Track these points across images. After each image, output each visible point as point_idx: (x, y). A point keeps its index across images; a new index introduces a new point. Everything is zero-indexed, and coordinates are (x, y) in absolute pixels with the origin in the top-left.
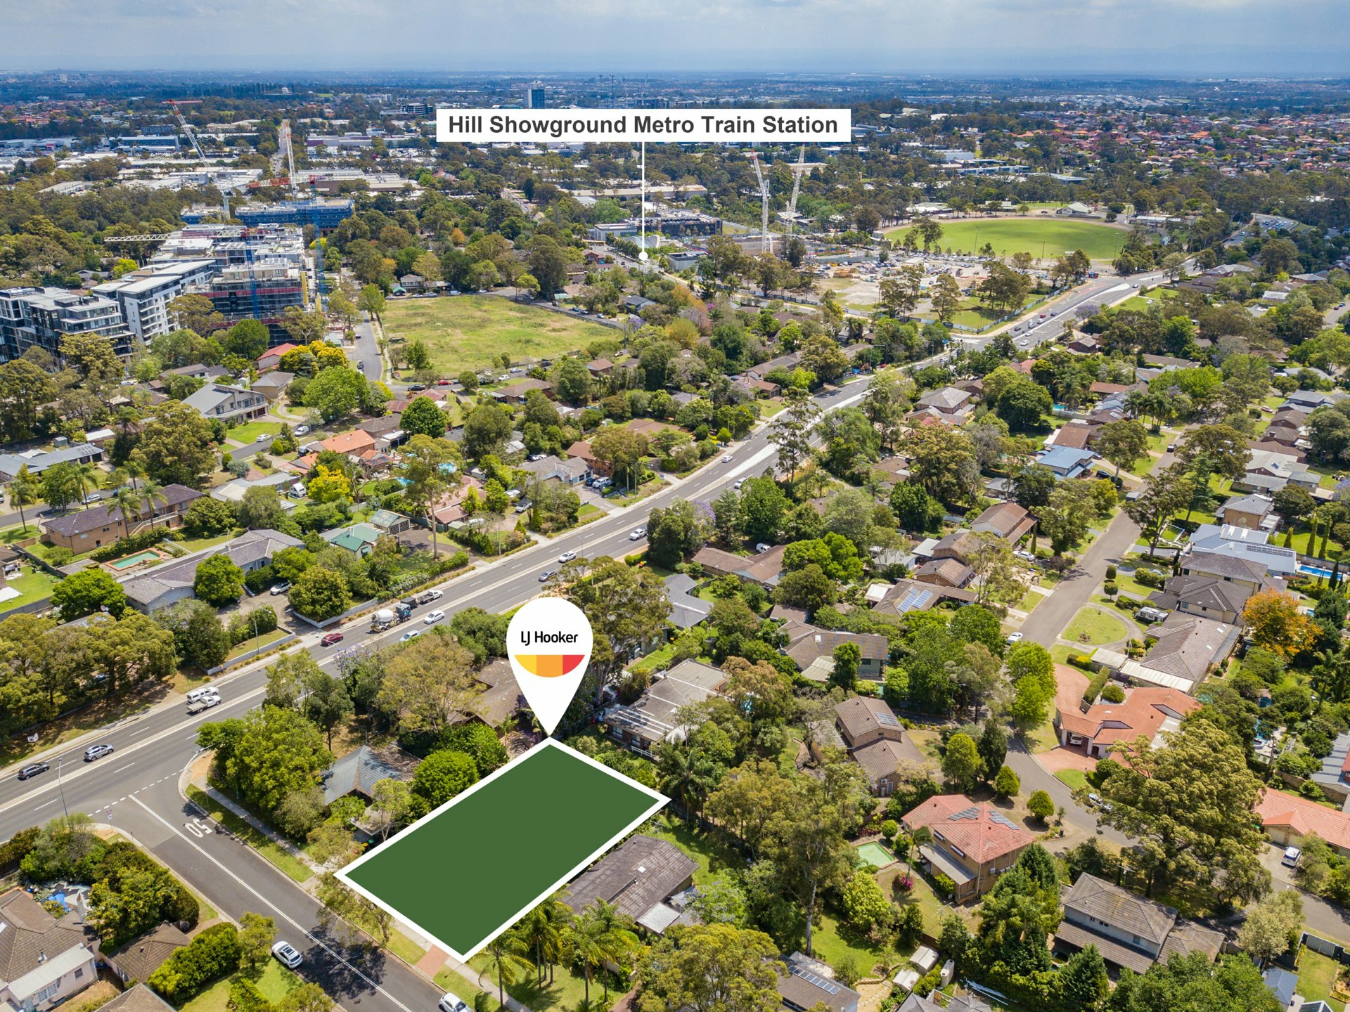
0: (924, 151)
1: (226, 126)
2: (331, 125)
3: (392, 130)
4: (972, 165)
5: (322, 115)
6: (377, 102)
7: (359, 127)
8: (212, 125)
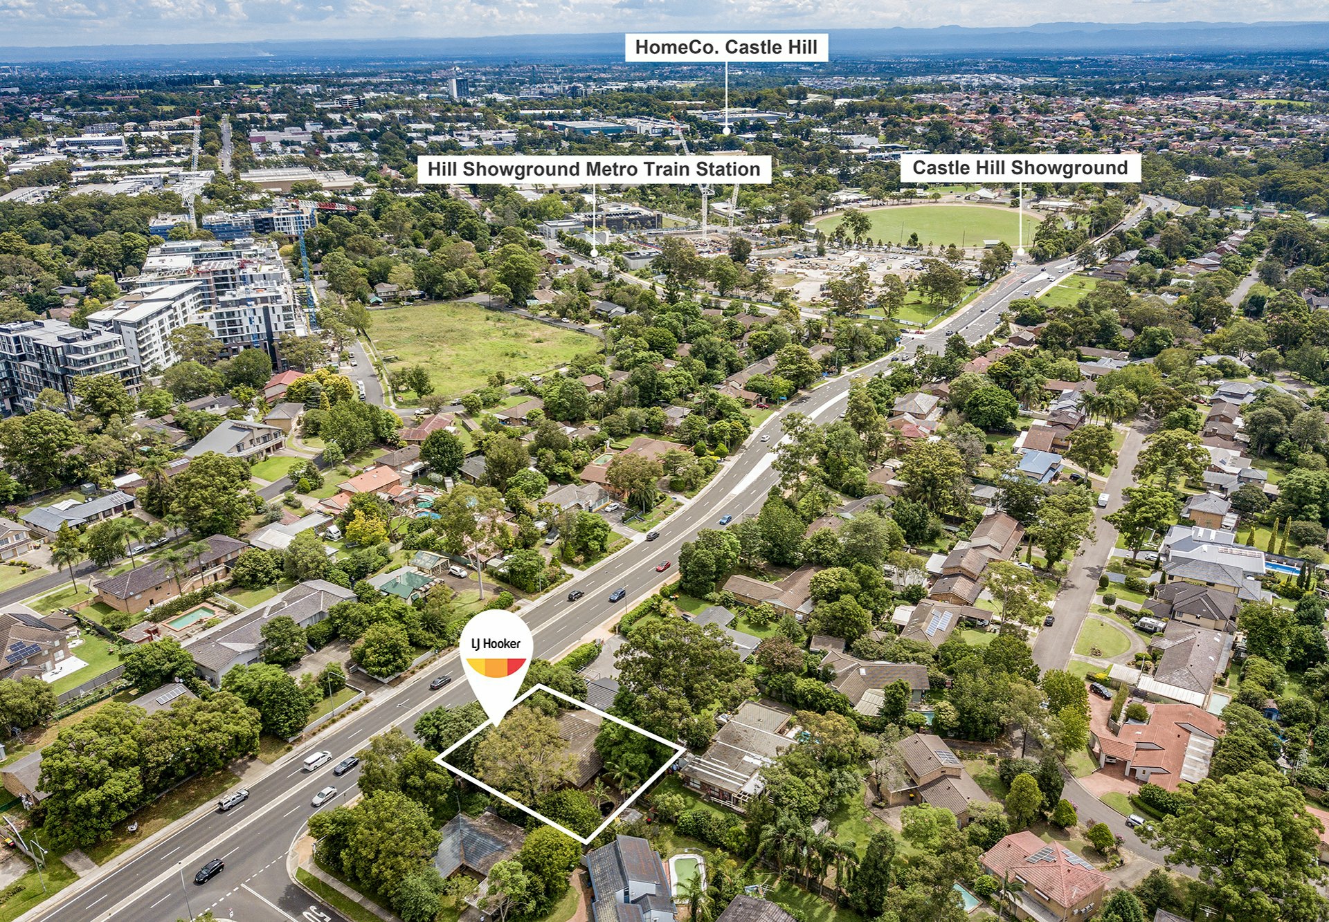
0: (832, 136)
1: (168, 123)
2: (270, 120)
3: (329, 124)
4: (878, 150)
5: (258, 109)
6: (308, 94)
7: (297, 122)
8: (154, 122)
